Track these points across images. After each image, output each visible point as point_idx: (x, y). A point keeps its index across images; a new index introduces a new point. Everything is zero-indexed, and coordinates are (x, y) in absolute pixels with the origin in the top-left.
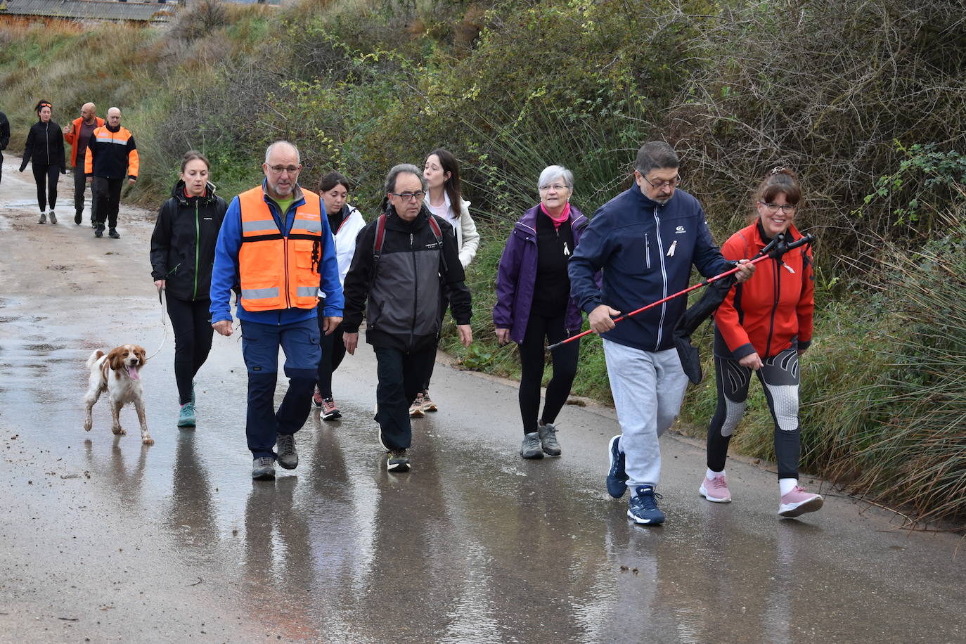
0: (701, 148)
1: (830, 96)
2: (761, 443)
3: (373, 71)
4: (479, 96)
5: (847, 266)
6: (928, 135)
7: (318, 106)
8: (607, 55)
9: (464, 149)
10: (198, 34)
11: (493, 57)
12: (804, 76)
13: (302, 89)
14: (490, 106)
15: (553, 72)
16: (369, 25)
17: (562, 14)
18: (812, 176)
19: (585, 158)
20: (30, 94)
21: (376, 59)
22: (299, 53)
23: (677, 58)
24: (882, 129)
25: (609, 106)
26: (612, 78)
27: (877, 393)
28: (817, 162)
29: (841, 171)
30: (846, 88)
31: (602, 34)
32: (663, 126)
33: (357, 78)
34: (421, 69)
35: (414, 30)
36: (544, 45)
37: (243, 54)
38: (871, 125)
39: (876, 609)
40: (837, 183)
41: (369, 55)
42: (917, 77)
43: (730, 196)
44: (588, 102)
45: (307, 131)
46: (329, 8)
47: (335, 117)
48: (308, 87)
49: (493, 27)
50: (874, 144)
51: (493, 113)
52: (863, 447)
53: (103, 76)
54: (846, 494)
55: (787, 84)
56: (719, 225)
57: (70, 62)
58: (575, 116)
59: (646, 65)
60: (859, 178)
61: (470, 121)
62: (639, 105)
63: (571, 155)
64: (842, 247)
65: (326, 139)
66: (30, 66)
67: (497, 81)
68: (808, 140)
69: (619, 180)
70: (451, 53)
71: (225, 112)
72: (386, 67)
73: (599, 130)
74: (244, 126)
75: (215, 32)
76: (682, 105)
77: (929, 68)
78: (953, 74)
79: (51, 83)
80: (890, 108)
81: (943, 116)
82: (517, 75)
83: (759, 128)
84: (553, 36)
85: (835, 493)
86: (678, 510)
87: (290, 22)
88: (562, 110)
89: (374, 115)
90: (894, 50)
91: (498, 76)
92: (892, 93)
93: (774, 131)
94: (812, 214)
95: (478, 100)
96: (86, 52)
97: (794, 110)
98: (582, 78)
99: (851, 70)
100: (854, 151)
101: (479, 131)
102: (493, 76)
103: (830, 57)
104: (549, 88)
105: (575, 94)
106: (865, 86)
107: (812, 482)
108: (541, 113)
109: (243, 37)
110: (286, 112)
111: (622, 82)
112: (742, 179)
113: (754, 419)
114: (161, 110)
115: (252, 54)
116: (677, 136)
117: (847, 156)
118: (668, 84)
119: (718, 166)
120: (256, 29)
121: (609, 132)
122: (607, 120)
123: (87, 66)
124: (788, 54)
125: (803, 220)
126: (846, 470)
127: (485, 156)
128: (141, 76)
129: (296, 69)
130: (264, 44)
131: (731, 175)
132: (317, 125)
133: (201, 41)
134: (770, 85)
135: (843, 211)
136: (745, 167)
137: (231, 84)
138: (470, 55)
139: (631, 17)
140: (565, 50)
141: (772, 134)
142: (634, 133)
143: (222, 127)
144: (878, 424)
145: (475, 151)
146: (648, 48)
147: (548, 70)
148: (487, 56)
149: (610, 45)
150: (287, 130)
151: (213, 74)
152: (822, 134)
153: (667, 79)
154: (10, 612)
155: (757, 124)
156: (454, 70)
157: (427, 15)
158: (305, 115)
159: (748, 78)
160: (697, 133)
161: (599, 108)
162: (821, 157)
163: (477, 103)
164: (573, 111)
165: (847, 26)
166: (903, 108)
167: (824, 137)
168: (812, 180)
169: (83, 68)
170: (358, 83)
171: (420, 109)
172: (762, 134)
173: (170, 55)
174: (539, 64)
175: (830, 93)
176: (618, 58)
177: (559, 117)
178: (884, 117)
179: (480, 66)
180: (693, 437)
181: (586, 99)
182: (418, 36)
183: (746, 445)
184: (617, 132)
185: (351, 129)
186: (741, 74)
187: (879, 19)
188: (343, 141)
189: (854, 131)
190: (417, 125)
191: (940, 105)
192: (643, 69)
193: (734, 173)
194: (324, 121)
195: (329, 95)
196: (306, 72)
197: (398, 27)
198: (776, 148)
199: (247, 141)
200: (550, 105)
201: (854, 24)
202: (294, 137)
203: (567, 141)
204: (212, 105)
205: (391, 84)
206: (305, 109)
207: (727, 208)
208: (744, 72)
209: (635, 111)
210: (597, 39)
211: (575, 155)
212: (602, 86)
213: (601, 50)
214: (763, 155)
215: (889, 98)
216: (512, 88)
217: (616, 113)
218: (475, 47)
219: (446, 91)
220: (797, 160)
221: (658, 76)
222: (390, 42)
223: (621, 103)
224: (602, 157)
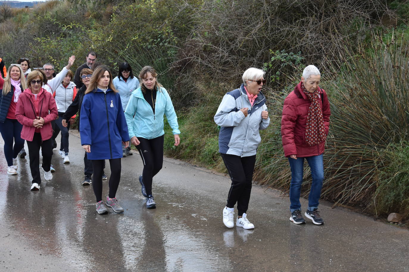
0: (198, 56)
1: (246, 34)
3: (71, 32)
4: (113, 40)
6: (284, 47)
7: (49, 47)
8: (161, 22)
9: (108, 61)
10: (1, 21)
11: (117, 25)
12: (236, 26)
13: (43, 41)
14: (117, 44)
15: (140, 30)
16: (69, 14)
17: (143, 7)
19: (155, 62)
21: (71, 27)
22: (41, 27)
23: (188, 22)
24: (266, 45)
25: (163, 42)
26: (163, 31)
27: (269, 146)
28: (242, 59)
30: (252, 30)
31: (159, 14)
32: (183, 48)
33: (65, 35)
34: (89, 30)
35: (87, 16)
36: (137, 19)
37: (19, 28)
38: (262, 44)
39: (271, 227)
41: (68, 26)
42: (278, 25)
43: (211, 74)
44: (155, 40)
45: (46, 57)
46: (53, 8)
47: (56, 51)
48: (45, 40)
49: (116, 13)
50: (263, 51)
51: (118, 46)
52: (264, 166)
54: (259, 185)
55: (229, 30)
58: (150, 46)
59: (176, 25)
60: (258, 65)
61: (109, 50)
62: (174, 41)
63: (149, 61)
65: (53, 60)
67: (119, 34)
68: (239, 51)
69: (167, 70)
70: (102, 24)
71: (13, 51)
72: (76, 30)
73: (160, 51)
75: (8, 20)
76: (190, 40)
77: (282, 22)
78: (291, 23)
80: (269, 37)
81: (289, 39)
82: (127, 31)
83: (220, 48)
84: (140, 16)
85: (255, 185)
86: (195, 195)
87: (37, 15)
88: (145, 44)
90: (269, 15)
91: (119, 32)
92: (269, 31)
93: (225, 48)
95: (113, 42)
97: (232, 40)
98: (152, 31)
99: (253, 24)
100: (256, 54)
101: (113, 54)
102: (118, 32)
103: (245, 19)
104: (139, 36)
105: (149, 38)
106: (258, 29)
108: (137, 46)
109: (19, 22)
110: (35, 49)
111: (167, 32)
112: (214, 67)
115: (23, 27)
116: (189, 52)
117: (253, 56)
118: (185, 32)
119: (205, 63)
120: (24, 18)
121: (163, 52)
122: (163, 47)
124: (229, 18)
125: (239, 81)
126: (258, 176)
127: (116, 63)
129: (41, 33)
130: (27, 24)
131: (210, 66)
132: (50, 55)
133: (3, 24)
134: (223, 31)
136: (216, 63)
137: (15, 40)
138: (108, 24)
139: (170, 7)
140: (145, 21)
141: (224, 49)
142: (173, 52)
143: (12, 57)
144: (270, 158)
145: (112, 62)
147: (139, 29)
148: (115, 25)
149: (162, 18)
150: (38, 57)
151: (8, 36)
152: (243, 48)
153: (185, 30)
155: (219, 46)
156: (102, 30)
157: (92, 9)
158: (45, 51)
159: (214, 28)
160: (197, 50)
161: (159, 42)
162: (244, 57)
163: (112, 43)
164: (149, 44)
165: (251, 7)
166: (273, 37)
167: (244, 50)
168: (241, 66)
170: (65, 37)
171: (90, 46)
172: (221, 49)
174: (135, 27)
175: (246, 33)
176: (165, 23)
177: (144, 47)
178: (267, 41)
179: (112, 28)
180: (201, 167)
181: (154, 39)
182: (88, 18)
183: (221, 169)
184: (167, 52)
185: (63, 55)
187: (262, 4)
188: (60, 60)
189: (255, 47)
191: (287, 35)
192: (175, 27)
193: (212, 65)
194: (52, 53)
195: (54, 43)
196: (45, 34)
197: (80, 15)
198: (227, 54)
200: (140, 42)
201: (253, 6)
202: (41, 60)
203: (147, 56)
204: (8, 49)
205: (78, 37)
206: (44, 48)
207: (209, 79)
208: (213, 26)
209: (173, 43)
210: (157, 16)
211: (151, 61)
212: (160, 34)
213: (159, 20)
214: (222, 58)
215: (268, 33)
216: (125, 36)
217: (166, 44)
218: (110, 22)
219: (100, 39)
220: (235, 59)
221: (181, 29)
222: (78, 20)
223: (168, 40)
224: (161, 61)
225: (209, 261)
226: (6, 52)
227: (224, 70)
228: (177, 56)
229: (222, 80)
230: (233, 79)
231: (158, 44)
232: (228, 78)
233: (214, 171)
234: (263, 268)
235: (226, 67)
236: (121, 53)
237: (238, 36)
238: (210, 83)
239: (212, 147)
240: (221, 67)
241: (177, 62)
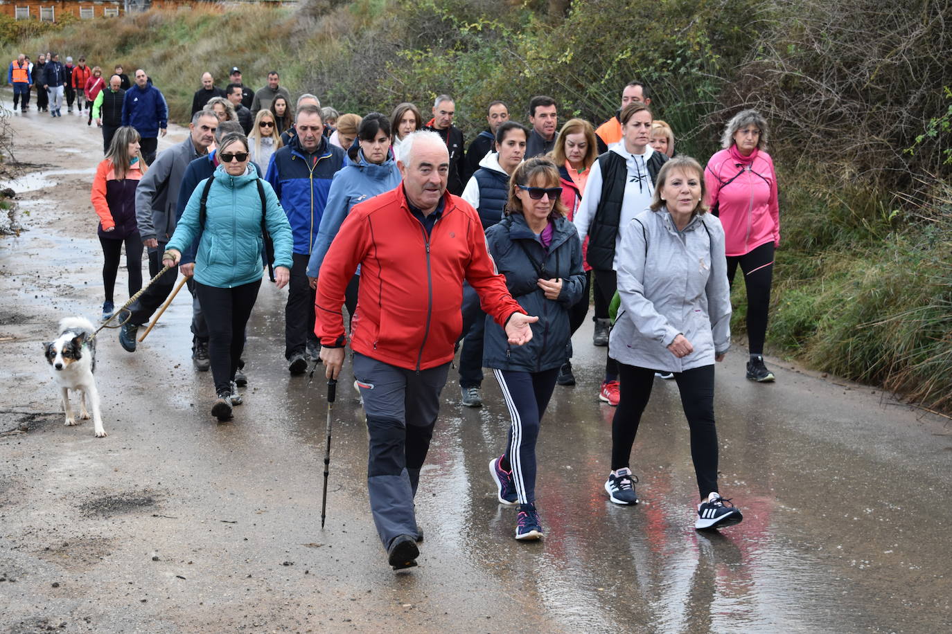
0: (769, 100)
1: (885, 51)
2: (827, 359)
3: (478, 40)
4: (573, 59)
5: (904, 202)
7: (430, 72)
8: (684, 20)
10: (324, 11)
11: (585, 25)
12: (861, 33)
13: (416, 57)
14: (582, 68)
15: (637, 36)
18: (870, 122)
19: (666, 111)
20: (180, 68)
21: (480, 28)
22: (412, 26)
23: (747, 20)
24: (932, 79)
25: (687, 64)
26: (689, 40)
27: (931, 313)
28: (874, 110)
29: (895, 117)
30: (899, 42)
31: (680, 2)
32: (736, 81)
33: (464, 46)
34: (520, 36)
35: (512, 2)
36: (629, 12)
37: (363, 29)
38: (922, 76)
39: (934, 503)
40: (892, 128)
41: (473, 25)
43: (796, 142)
44: (669, 61)
45: (422, 93)
47: (446, 81)
48: (421, 55)
50: (925, 92)
51: (585, 74)
52: (919, 360)
53: (242, 51)
54: (904, 402)
55: (846, 41)
56: (787, 168)
57: (214, 39)
58: (657, 74)
59: (719, 28)
60: (912, 123)
61: (564, 81)
62: (713, 63)
64: (898, 184)
66: (181, 43)
67: (588, 45)
68: (866, 90)
69: (697, 130)
70: (546, 21)
71: (349, 79)
72: (489, 36)
73: (678, 87)
74: (366, 91)
75: (339, 9)
76: (753, 62)
79: (199, 58)
80: (938, 60)
82: (605, 40)
83: (822, 82)
84: (636, 4)
85: (894, 402)
86: (756, 419)
88: (645, 69)
89: (480, 78)
90: (942, 8)
91: (588, 41)
92: (941, 46)
93: (835, 83)
94: (870, 156)
95: (573, 63)
96: (228, 29)
97: (853, 63)
98: (662, 41)
99: (903, 27)
100: (907, 98)
101: (572, 90)
102: (584, 41)
103: (885, 16)
104: (634, 50)
105: (656, 55)
106: (916, 41)
107: (874, 393)
108: (627, 72)
110: (401, 77)
111: (698, 43)
112: (807, 126)
113: (821, 338)
114: (294, 79)
115: (372, 27)
116: (749, 90)
117: (901, 104)
118: (739, 44)
119: (786, 116)
120: (374, 6)
121: (687, 88)
122: (686, 78)
123: (229, 43)
124: (847, 14)
125: (862, 161)
126: (904, 382)
127: (578, 112)
128: (275, 49)
129: (410, 40)
130: (382, 19)
131: (797, 123)
132: (430, 89)
133: (327, 17)
134: (831, 43)
135: (898, 152)
136: (809, 116)
137: (354, 54)
138: (563, 23)
140: (647, 17)
141: (833, 86)
142: (710, 88)
143: (347, 93)
144: (933, 341)
145: (570, 108)
146: (721, 12)
147: (633, 35)
148: (579, 24)
149: (687, 11)
150: (404, 93)
151: (337, 46)
152: (878, 84)
153: (739, 39)
154: (178, 516)
155: (820, 78)
156: (549, 37)
158: (420, 81)
159: (811, 36)
160: (766, 87)
161: (678, 67)
162: (878, 105)
163: (570, 66)
164: (656, 70)
167: (880, 87)
168: (870, 126)
169: (226, 44)
170: (465, 51)
171: (520, 72)
172: (824, 86)
173: (300, 31)
174: (624, 29)
175: (885, 48)
176: (694, 22)
177: (643, 76)
178: (934, 68)
179: (572, 32)
181: (667, 59)
182: (517, 8)
183: (814, 361)
184: (694, 88)
185: (460, 91)
186: (805, 33)
189: (906, 81)
190: (518, 86)
192: (717, 31)
193: (800, 121)
194: (436, 84)
195: (440, 62)
196: (419, 42)
198: (837, 98)
199: (368, 103)
200: (635, 65)
202: (410, 99)
204: (338, 74)
205: (494, 51)
206: (419, 74)
207: (794, 153)
208: (807, 31)
209: (711, 68)
210: (676, 6)
211: (658, 109)
212: (681, 47)
213: (679, 15)
214: (826, 104)
215: (938, 51)
216: (601, 51)
217: (694, 70)
218: (567, 16)
219: (543, 56)
220: (856, 109)
221: (730, 37)
222: (492, 13)
223: (698, 61)
224: (681, 110)
225: (788, 572)
226: (333, 81)
227: (829, 134)
228: (720, 98)
229: (824, 156)
230: (851, 154)
231: (675, 71)
232: (837, 152)
233: (798, 366)
234: (915, 596)
235: (835, 127)
236: (592, 89)
237: (866, 56)
238: (794, 162)
239: (794, 311)
240: (822, 127)
241: (722, 112)
